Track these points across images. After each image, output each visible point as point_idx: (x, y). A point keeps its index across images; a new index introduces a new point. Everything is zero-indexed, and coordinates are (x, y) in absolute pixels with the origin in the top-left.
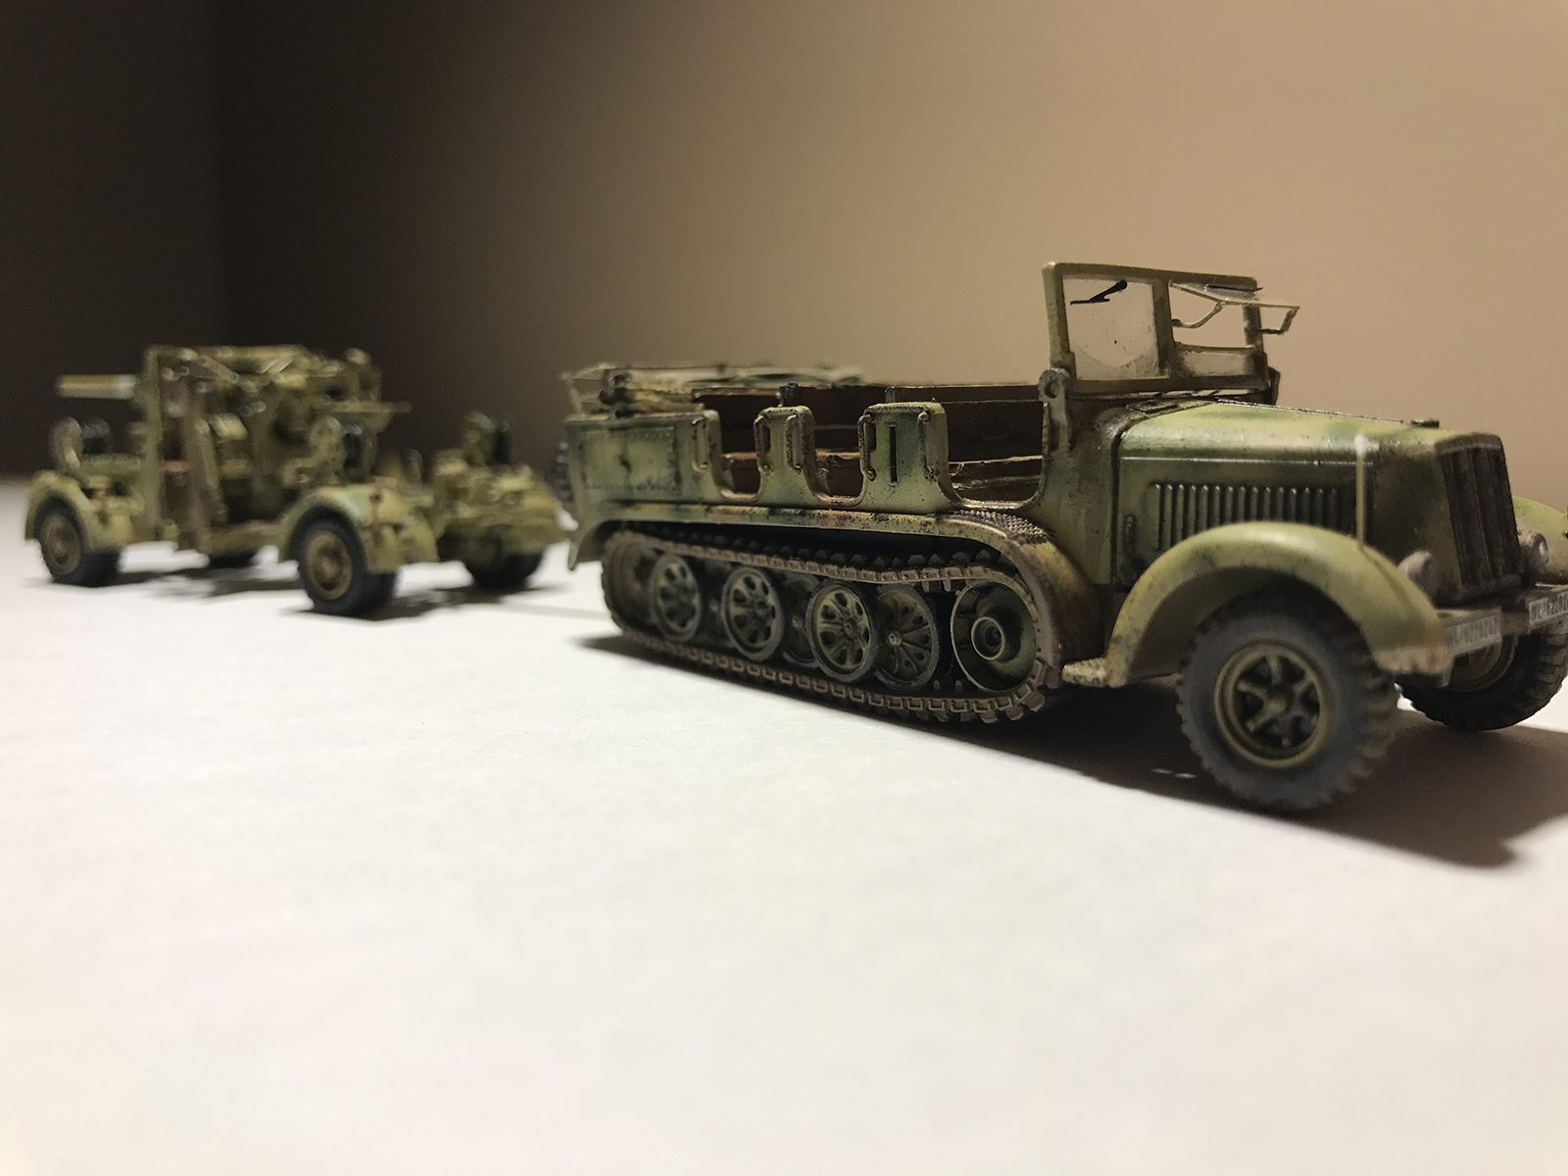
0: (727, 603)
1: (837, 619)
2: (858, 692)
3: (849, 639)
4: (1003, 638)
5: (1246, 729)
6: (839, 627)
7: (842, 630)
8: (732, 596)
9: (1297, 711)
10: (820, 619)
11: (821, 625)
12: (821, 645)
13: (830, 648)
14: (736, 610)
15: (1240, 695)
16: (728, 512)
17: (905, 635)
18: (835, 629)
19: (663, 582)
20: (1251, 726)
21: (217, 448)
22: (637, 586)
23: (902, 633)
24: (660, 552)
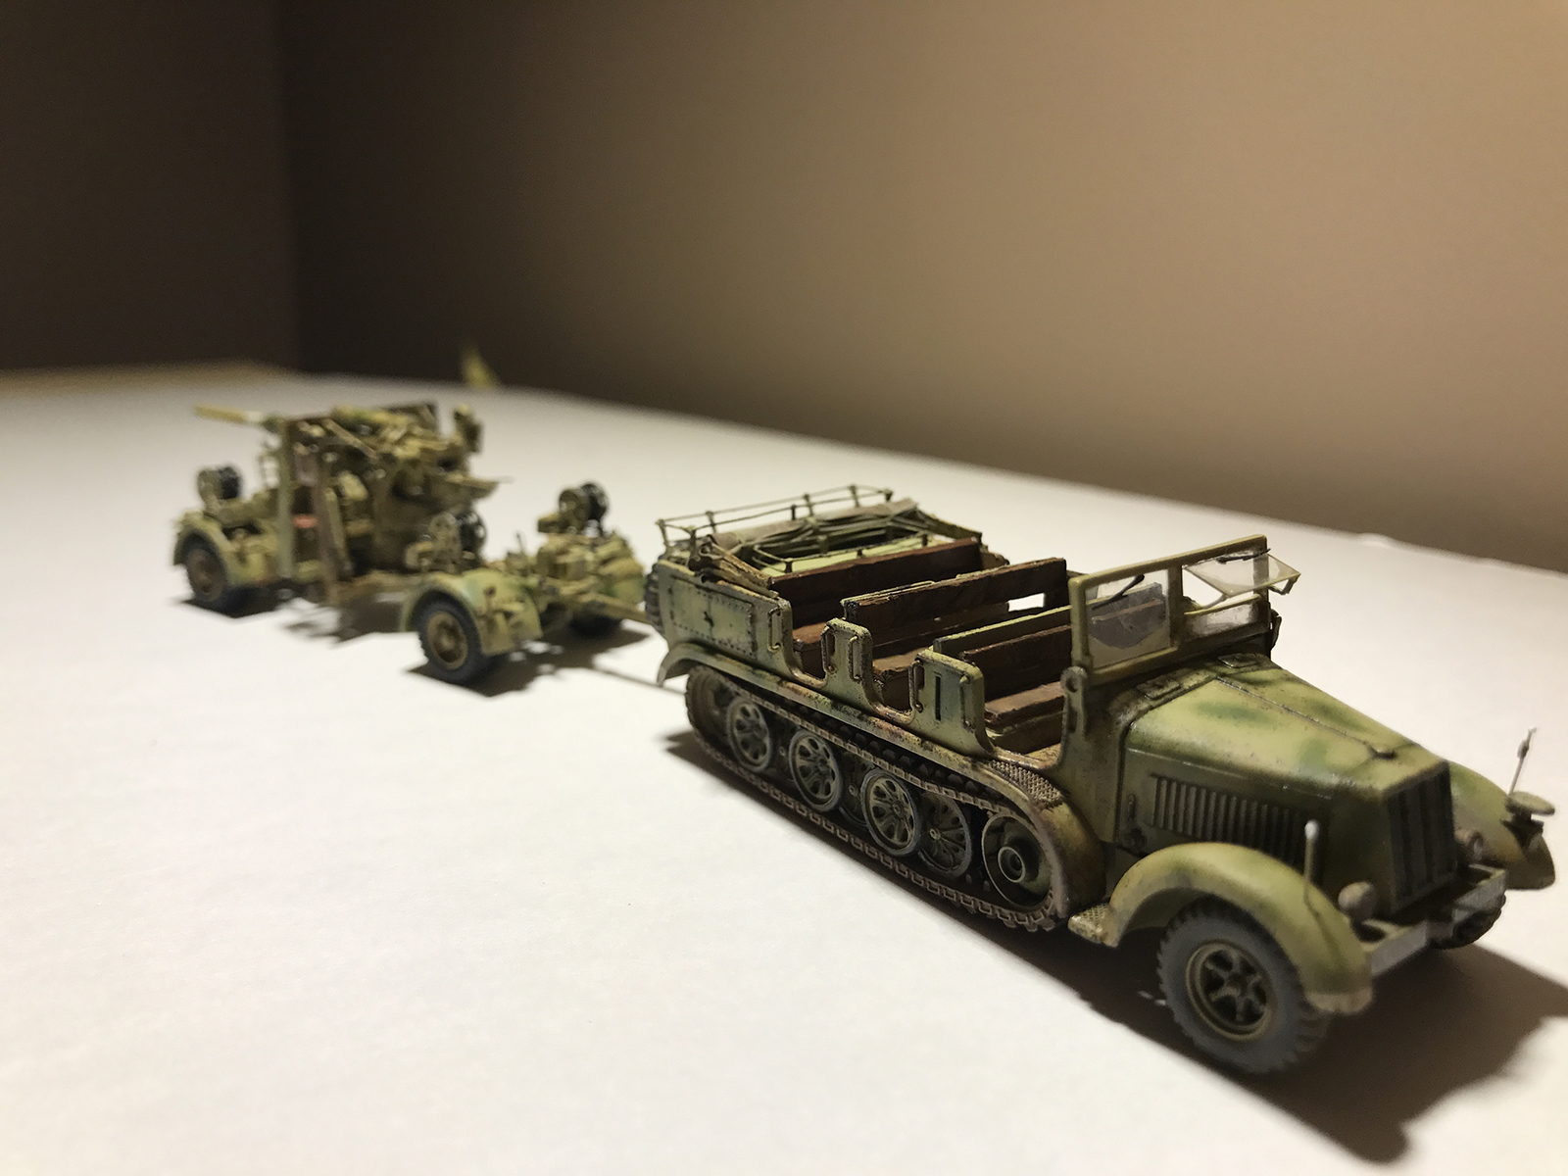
0: (794, 754)
1: (887, 799)
2: (903, 867)
3: (896, 817)
4: (1024, 869)
5: (1208, 999)
6: (889, 806)
7: (891, 808)
8: (797, 751)
9: (1251, 996)
10: (872, 796)
11: (873, 801)
12: (874, 819)
13: (881, 821)
14: (800, 762)
15: (1206, 972)
16: (796, 691)
17: (945, 833)
18: (886, 807)
19: (739, 716)
20: (1214, 997)
21: (342, 509)
22: (716, 713)
23: (942, 830)
24: (738, 694)
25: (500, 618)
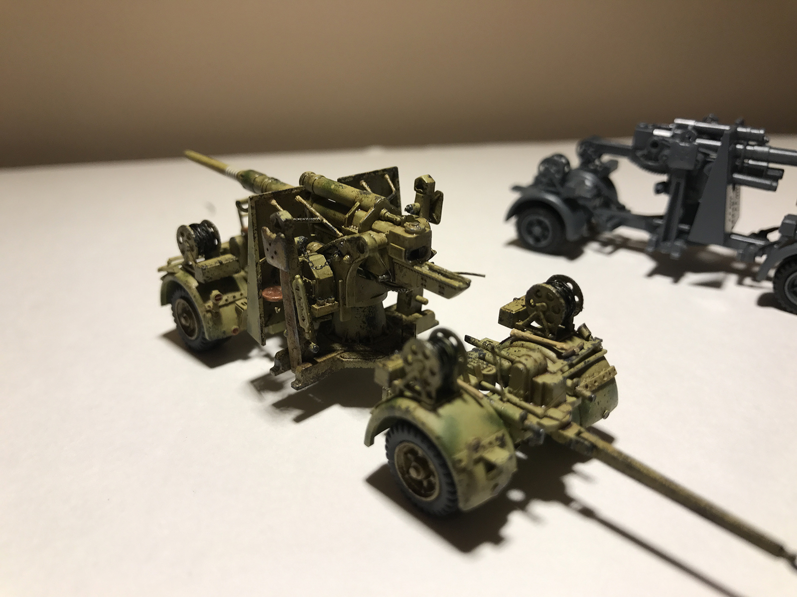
21: (309, 288)
25: (480, 470)
